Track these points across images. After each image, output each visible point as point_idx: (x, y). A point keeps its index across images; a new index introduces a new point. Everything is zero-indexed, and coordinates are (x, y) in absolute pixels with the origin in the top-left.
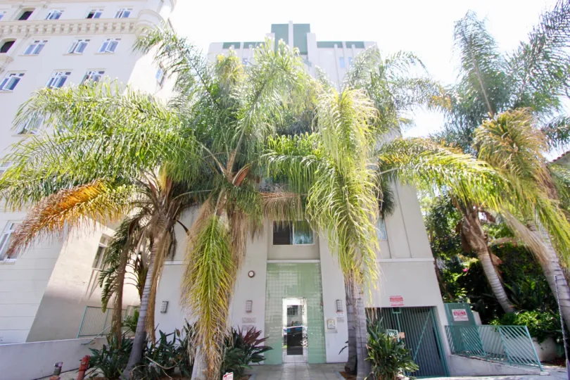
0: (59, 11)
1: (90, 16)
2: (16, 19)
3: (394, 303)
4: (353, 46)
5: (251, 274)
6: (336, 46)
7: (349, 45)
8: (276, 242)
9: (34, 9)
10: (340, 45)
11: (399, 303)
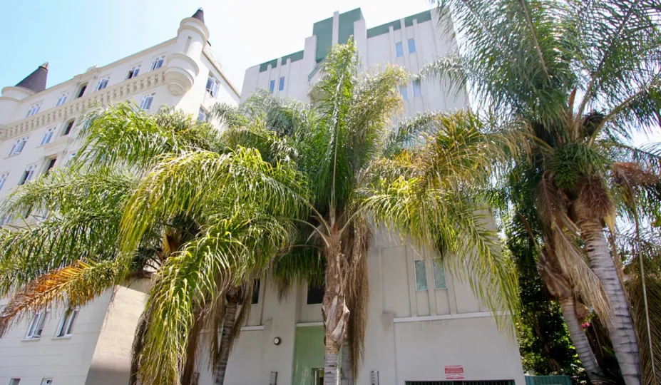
0: (106, 79)
1: (131, 75)
2: (76, 98)
3: (451, 375)
4: (415, 21)
5: (277, 341)
6: (391, 28)
7: (409, 21)
8: (310, 302)
9: (87, 83)
10: (396, 25)
11: (457, 375)
